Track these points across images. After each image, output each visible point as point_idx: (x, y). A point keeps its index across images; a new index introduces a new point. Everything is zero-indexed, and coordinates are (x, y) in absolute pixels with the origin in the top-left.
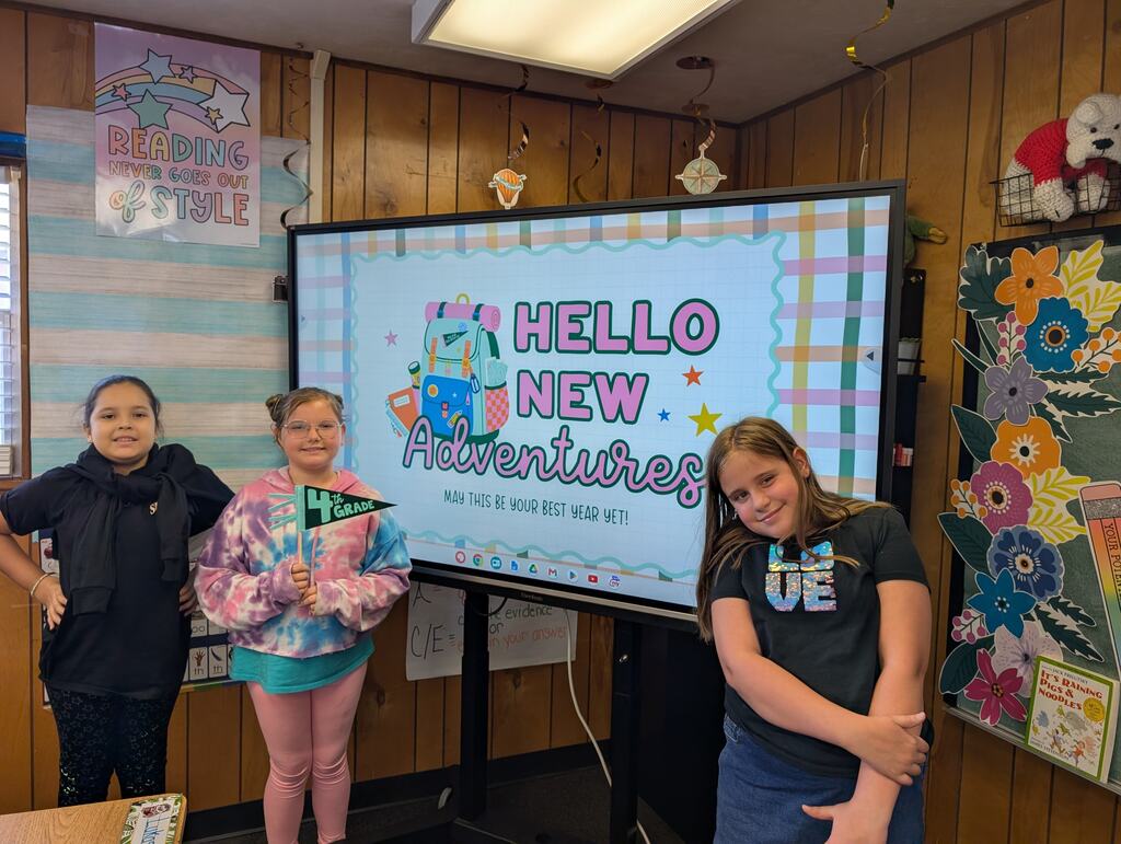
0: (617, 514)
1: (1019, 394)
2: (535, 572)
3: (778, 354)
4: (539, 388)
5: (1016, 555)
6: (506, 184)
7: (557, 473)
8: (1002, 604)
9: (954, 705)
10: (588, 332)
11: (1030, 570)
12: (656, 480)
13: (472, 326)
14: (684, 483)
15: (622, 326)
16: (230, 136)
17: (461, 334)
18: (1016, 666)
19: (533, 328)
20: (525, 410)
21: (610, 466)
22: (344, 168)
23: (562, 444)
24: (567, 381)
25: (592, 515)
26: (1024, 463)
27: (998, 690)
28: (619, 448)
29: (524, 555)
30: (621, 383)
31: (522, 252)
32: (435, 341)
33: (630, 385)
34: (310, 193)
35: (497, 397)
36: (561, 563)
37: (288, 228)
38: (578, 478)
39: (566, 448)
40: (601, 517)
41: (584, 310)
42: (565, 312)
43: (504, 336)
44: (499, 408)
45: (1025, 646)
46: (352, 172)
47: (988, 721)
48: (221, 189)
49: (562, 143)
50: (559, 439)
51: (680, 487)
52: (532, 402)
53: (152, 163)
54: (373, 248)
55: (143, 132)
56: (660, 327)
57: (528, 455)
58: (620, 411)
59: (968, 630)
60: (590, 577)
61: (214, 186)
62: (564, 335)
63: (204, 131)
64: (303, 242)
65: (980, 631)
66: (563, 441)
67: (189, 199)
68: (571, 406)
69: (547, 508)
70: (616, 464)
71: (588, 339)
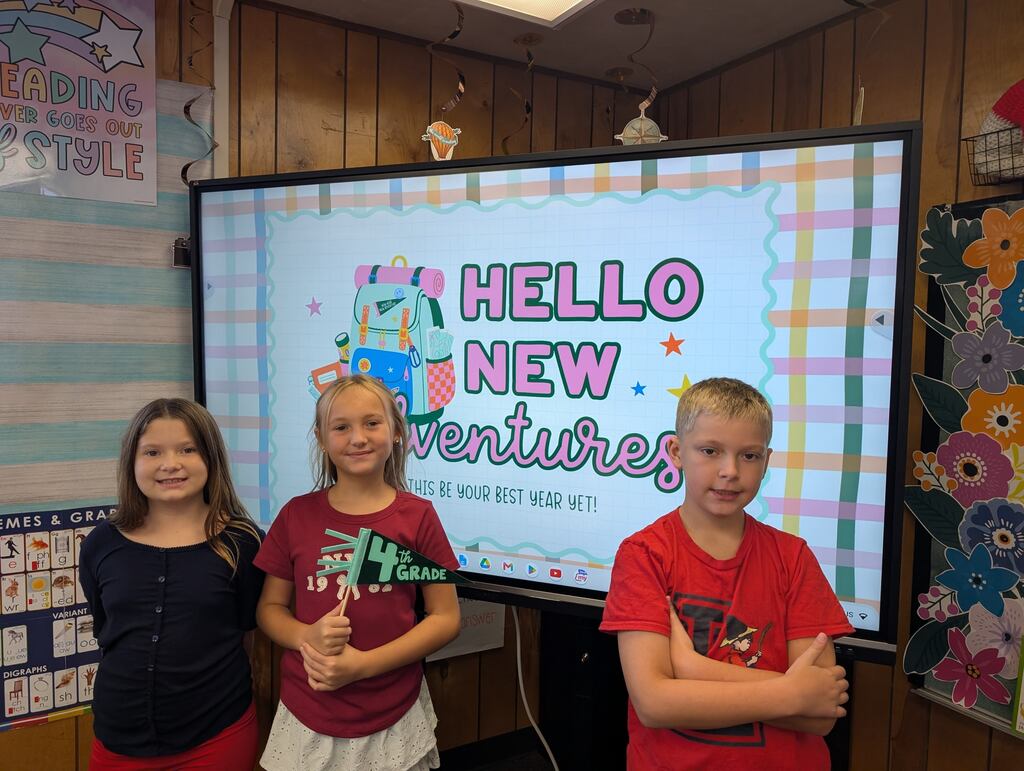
0: (584, 500)
1: (994, 361)
2: (488, 567)
3: (773, 319)
4: (491, 360)
5: (993, 529)
6: (440, 138)
7: (513, 455)
8: (977, 581)
9: (921, 685)
10: (548, 297)
11: (1011, 544)
12: (629, 462)
13: (411, 292)
14: (662, 465)
15: (588, 290)
16: (120, 77)
17: (397, 301)
18: (995, 646)
19: (483, 293)
20: (474, 385)
21: (576, 446)
22: (253, 120)
23: (518, 423)
24: (523, 353)
25: (554, 502)
26: (1002, 433)
27: (973, 670)
28: (586, 427)
29: (475, 548)
30: (587, 354)
31: (469, 208)
32: (366, 309)
33: (599, 355)
34: (215, 146)
35: (442, 371)
36: (516, 556)
37: (191, 184)
38: (537, 460)
39: (523, 428)
40: (565, 503)
41: (543, 272)
42: (521, 275)
43: (449, 303)
44: (443, 384)
45: (1006, 625)
46: (261, 124)
47: (962, 702)
48: (110, 138)
49: (485, 104)
50: (515, 417)
51: (658, 469)
52: (482, 377)
53: (26, 103)
54: (291, 205)
55: (14, 67)
56: (634, 290)
57: (478, 436)
58: (586, 385)
59: (937, 607)
60: (552, 571)
61: (101, 134)
62: (519, 302)
63: (89, 70)
64: (208, 199)
65: (951, 608)
66: (519, 419)
67: (71, 148)
68: (529, 380)
69: (502, 495)
70: (582, 445)
71: (548, 304)
